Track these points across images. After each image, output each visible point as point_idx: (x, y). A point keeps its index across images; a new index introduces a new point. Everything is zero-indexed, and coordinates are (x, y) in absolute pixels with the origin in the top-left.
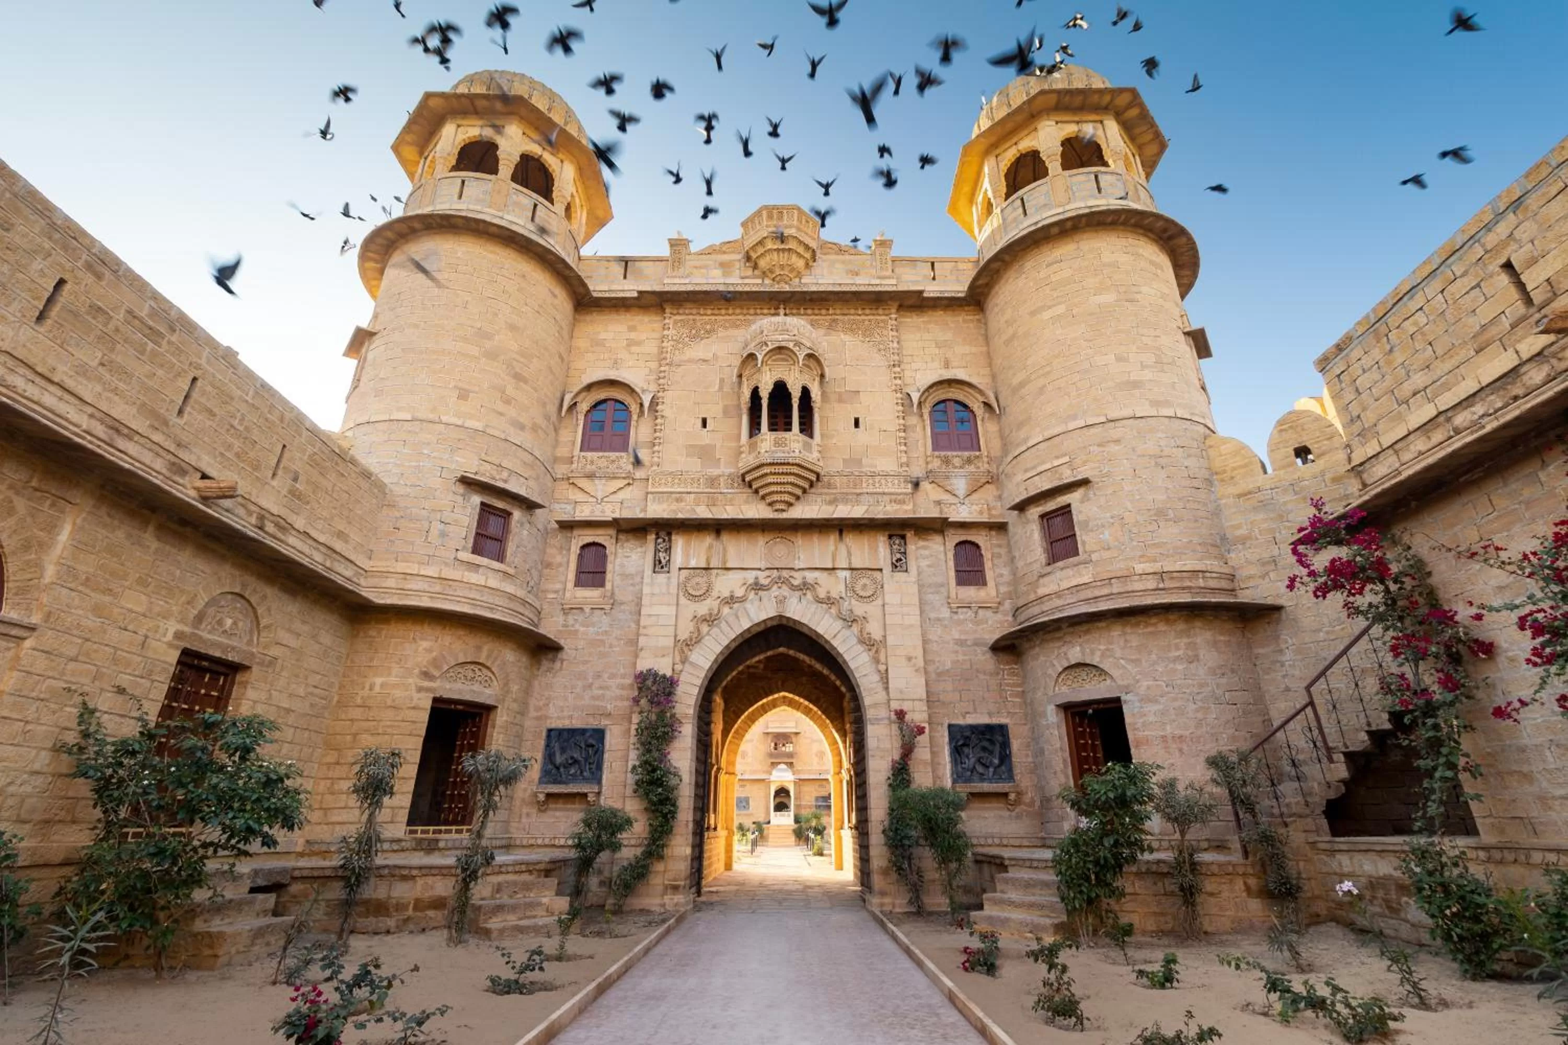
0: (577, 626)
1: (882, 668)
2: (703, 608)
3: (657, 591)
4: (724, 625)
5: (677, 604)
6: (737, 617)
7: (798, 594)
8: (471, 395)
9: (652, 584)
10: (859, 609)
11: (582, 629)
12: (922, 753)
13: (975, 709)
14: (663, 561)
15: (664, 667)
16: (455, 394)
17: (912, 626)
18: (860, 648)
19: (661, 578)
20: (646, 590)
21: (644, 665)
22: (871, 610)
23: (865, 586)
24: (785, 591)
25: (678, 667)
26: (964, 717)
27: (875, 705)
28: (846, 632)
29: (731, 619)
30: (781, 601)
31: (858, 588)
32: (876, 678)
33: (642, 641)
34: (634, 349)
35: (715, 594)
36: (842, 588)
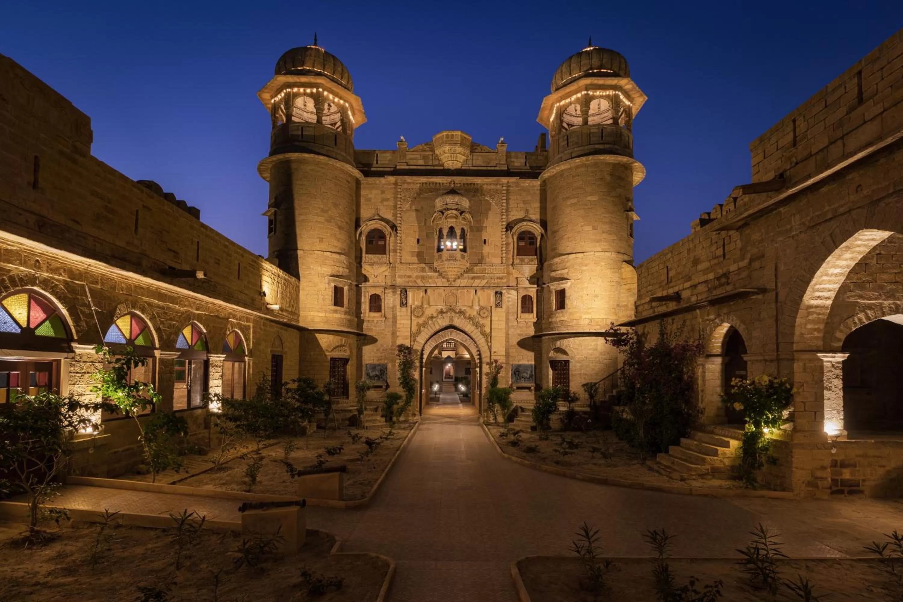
0: (372, 327)
1: (489, 344)
2: (421, 321)
3: (402, 314)
4: (429, 328)
5: (411, 319)
6: (434, 325)
7: (458, 315)
8: (324, 240)
9: (400, 312)
10: (482, 321)
11: (374, 328)
12: (502, 374)
13: (523, 359)
14: (404, 303)
15: (407, 343)
16: (318, 240)
17: (501, 329)
18: (481, 336)
19: (404, 309)
20: (398, 314)
21: (399, 342)
22: (487, 322)
23: (485, 313)
24: (453, 314)
25: (412, 343)
26: (519, 361)
27: (486, 357)
28: (476, 330)
29: (432, 325)
30: (451, 319)
31: (481, 314)
32: (487, 347)
33: (398, 334)
34: (385, 203)
35: (425, 315)
36: (475, 313)
